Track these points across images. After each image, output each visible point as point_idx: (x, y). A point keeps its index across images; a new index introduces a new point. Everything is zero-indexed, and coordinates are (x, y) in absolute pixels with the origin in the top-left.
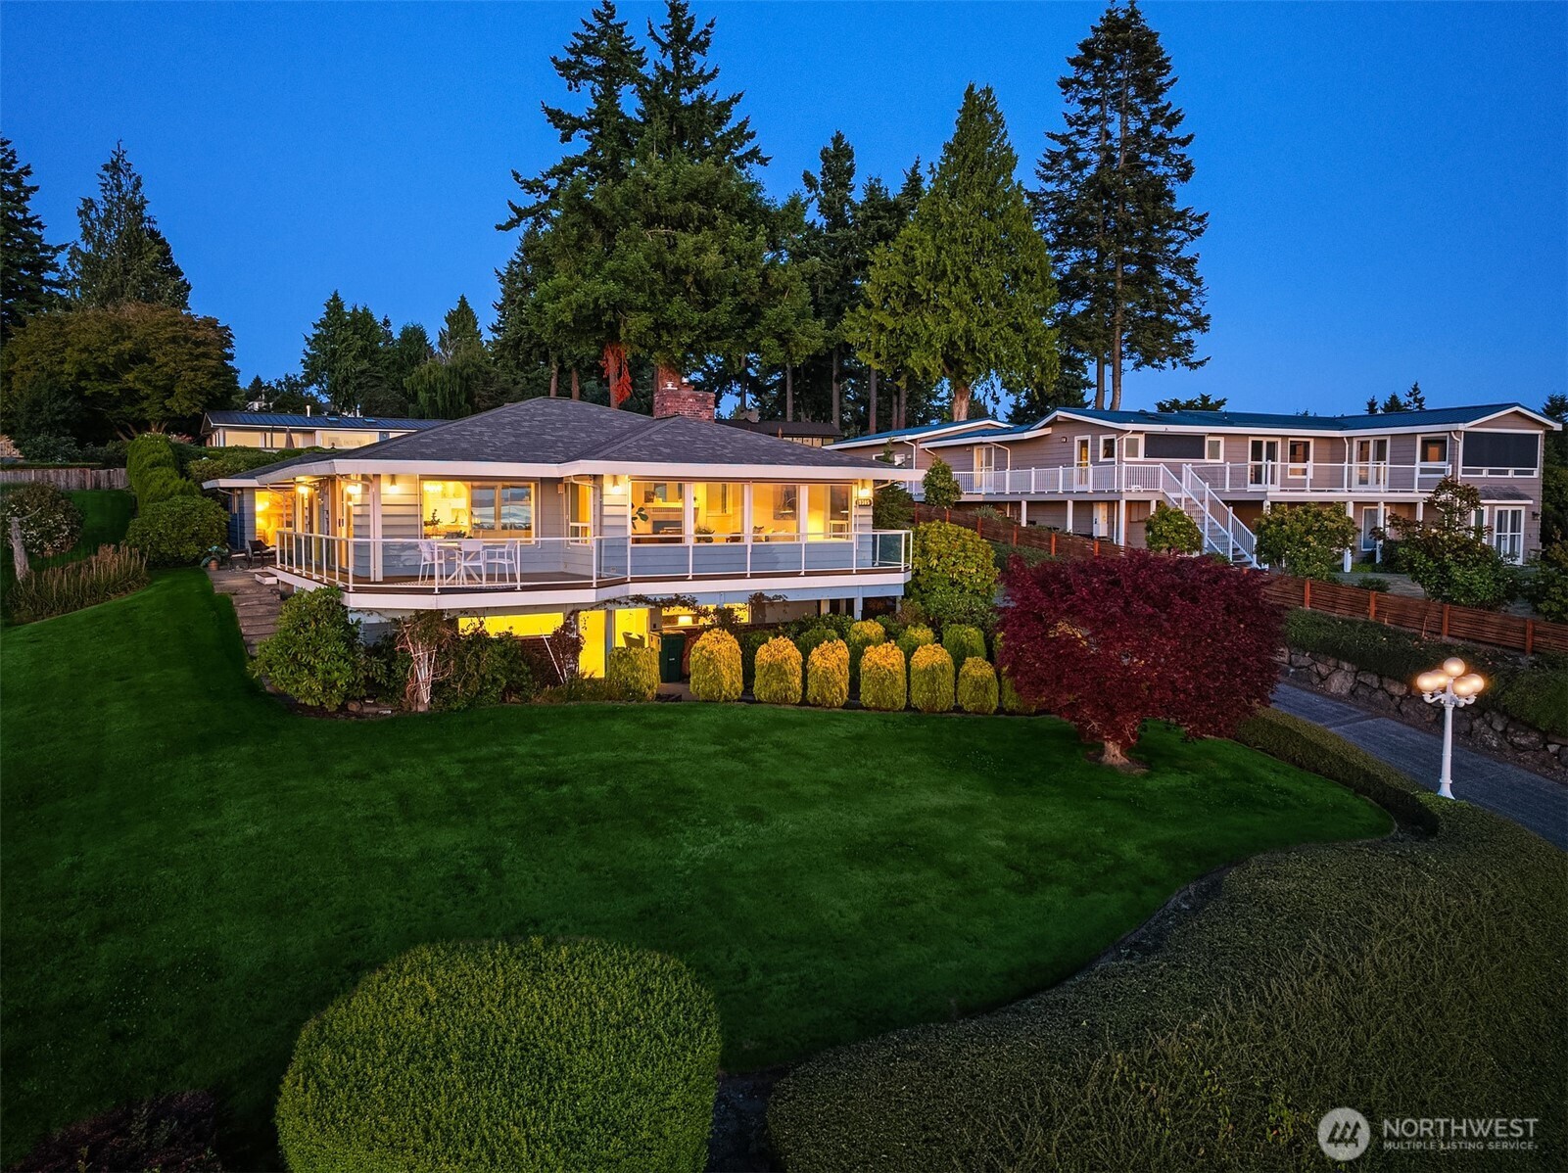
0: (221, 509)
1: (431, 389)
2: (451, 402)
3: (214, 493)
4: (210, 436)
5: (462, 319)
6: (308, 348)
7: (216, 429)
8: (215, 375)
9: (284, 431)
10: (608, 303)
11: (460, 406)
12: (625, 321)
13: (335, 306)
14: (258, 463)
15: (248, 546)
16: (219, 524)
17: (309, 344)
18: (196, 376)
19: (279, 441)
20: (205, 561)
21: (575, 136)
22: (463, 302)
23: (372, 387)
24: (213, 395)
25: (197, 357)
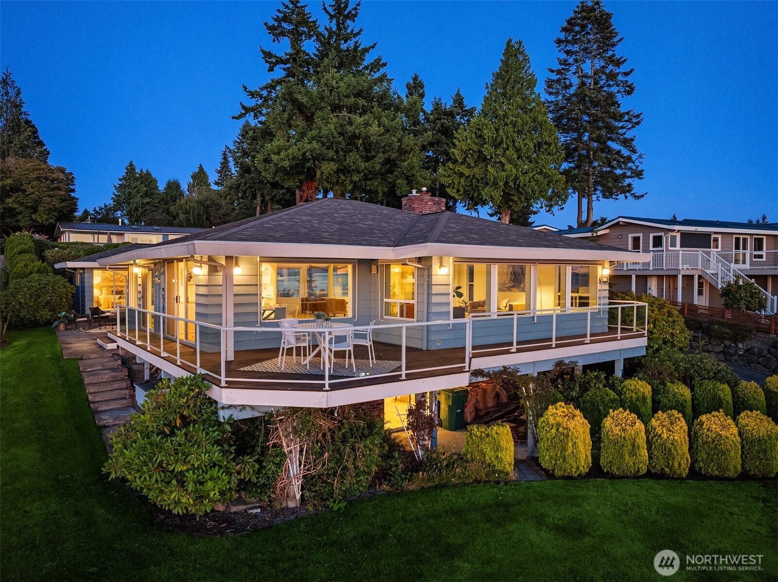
0: (68, 284)
1: (187, 213)
2: (198, 219)
3: (62, 272)
4: (60, 237)
5: (200, 177)
6: (115, 191)
7: (63, 232)
8: (63, 200)
9: (106, 234)
10: (312, 155)
11: (203, 222)
12: (320, 167)
13: (131, 169)
14: (92, 252)
15: (88, 312)
16: (67, 295)
17: (116, 189)
18: (52, 200)
19: (103, 239)
20: (56, 323)
21: (277, 68)
22: (201, 168)
23: (153, 211)
24: (62, 212)
25: (53, 190)
